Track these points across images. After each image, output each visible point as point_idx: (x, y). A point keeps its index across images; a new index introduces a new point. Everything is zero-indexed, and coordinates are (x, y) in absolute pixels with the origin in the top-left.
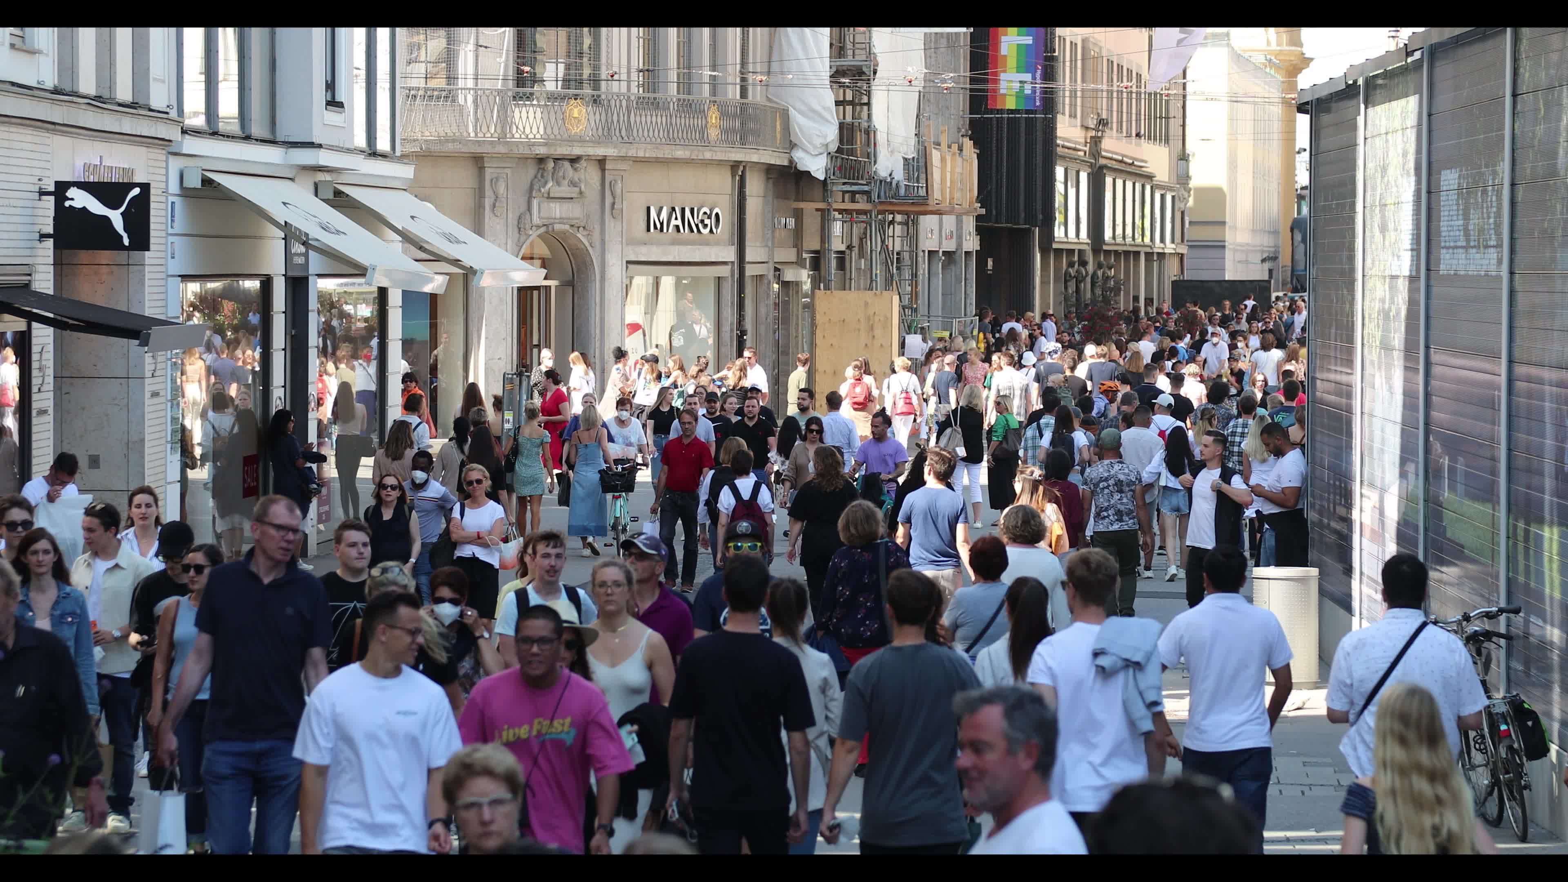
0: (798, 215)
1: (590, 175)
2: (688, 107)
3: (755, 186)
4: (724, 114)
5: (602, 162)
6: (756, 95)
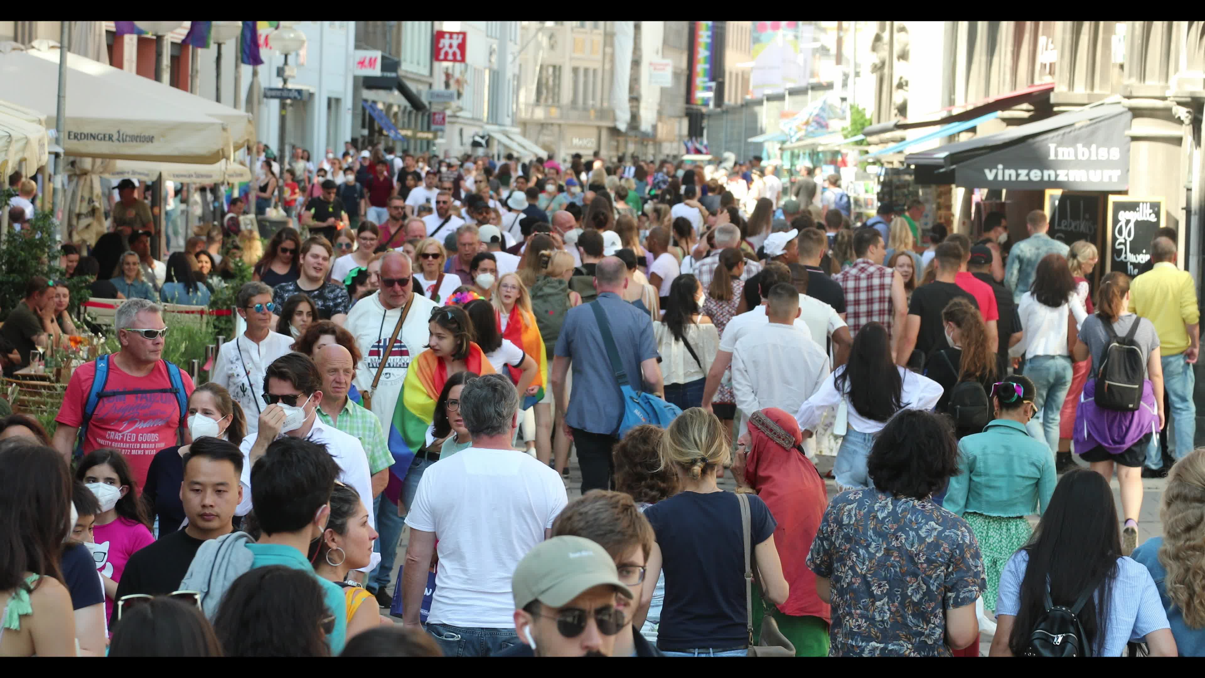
0: (618, 141)
1: (556, 129)
2: (585, 109)
3: (604, 134)
4: (596, 111)
5: (560, 125)
6: (605, 105)
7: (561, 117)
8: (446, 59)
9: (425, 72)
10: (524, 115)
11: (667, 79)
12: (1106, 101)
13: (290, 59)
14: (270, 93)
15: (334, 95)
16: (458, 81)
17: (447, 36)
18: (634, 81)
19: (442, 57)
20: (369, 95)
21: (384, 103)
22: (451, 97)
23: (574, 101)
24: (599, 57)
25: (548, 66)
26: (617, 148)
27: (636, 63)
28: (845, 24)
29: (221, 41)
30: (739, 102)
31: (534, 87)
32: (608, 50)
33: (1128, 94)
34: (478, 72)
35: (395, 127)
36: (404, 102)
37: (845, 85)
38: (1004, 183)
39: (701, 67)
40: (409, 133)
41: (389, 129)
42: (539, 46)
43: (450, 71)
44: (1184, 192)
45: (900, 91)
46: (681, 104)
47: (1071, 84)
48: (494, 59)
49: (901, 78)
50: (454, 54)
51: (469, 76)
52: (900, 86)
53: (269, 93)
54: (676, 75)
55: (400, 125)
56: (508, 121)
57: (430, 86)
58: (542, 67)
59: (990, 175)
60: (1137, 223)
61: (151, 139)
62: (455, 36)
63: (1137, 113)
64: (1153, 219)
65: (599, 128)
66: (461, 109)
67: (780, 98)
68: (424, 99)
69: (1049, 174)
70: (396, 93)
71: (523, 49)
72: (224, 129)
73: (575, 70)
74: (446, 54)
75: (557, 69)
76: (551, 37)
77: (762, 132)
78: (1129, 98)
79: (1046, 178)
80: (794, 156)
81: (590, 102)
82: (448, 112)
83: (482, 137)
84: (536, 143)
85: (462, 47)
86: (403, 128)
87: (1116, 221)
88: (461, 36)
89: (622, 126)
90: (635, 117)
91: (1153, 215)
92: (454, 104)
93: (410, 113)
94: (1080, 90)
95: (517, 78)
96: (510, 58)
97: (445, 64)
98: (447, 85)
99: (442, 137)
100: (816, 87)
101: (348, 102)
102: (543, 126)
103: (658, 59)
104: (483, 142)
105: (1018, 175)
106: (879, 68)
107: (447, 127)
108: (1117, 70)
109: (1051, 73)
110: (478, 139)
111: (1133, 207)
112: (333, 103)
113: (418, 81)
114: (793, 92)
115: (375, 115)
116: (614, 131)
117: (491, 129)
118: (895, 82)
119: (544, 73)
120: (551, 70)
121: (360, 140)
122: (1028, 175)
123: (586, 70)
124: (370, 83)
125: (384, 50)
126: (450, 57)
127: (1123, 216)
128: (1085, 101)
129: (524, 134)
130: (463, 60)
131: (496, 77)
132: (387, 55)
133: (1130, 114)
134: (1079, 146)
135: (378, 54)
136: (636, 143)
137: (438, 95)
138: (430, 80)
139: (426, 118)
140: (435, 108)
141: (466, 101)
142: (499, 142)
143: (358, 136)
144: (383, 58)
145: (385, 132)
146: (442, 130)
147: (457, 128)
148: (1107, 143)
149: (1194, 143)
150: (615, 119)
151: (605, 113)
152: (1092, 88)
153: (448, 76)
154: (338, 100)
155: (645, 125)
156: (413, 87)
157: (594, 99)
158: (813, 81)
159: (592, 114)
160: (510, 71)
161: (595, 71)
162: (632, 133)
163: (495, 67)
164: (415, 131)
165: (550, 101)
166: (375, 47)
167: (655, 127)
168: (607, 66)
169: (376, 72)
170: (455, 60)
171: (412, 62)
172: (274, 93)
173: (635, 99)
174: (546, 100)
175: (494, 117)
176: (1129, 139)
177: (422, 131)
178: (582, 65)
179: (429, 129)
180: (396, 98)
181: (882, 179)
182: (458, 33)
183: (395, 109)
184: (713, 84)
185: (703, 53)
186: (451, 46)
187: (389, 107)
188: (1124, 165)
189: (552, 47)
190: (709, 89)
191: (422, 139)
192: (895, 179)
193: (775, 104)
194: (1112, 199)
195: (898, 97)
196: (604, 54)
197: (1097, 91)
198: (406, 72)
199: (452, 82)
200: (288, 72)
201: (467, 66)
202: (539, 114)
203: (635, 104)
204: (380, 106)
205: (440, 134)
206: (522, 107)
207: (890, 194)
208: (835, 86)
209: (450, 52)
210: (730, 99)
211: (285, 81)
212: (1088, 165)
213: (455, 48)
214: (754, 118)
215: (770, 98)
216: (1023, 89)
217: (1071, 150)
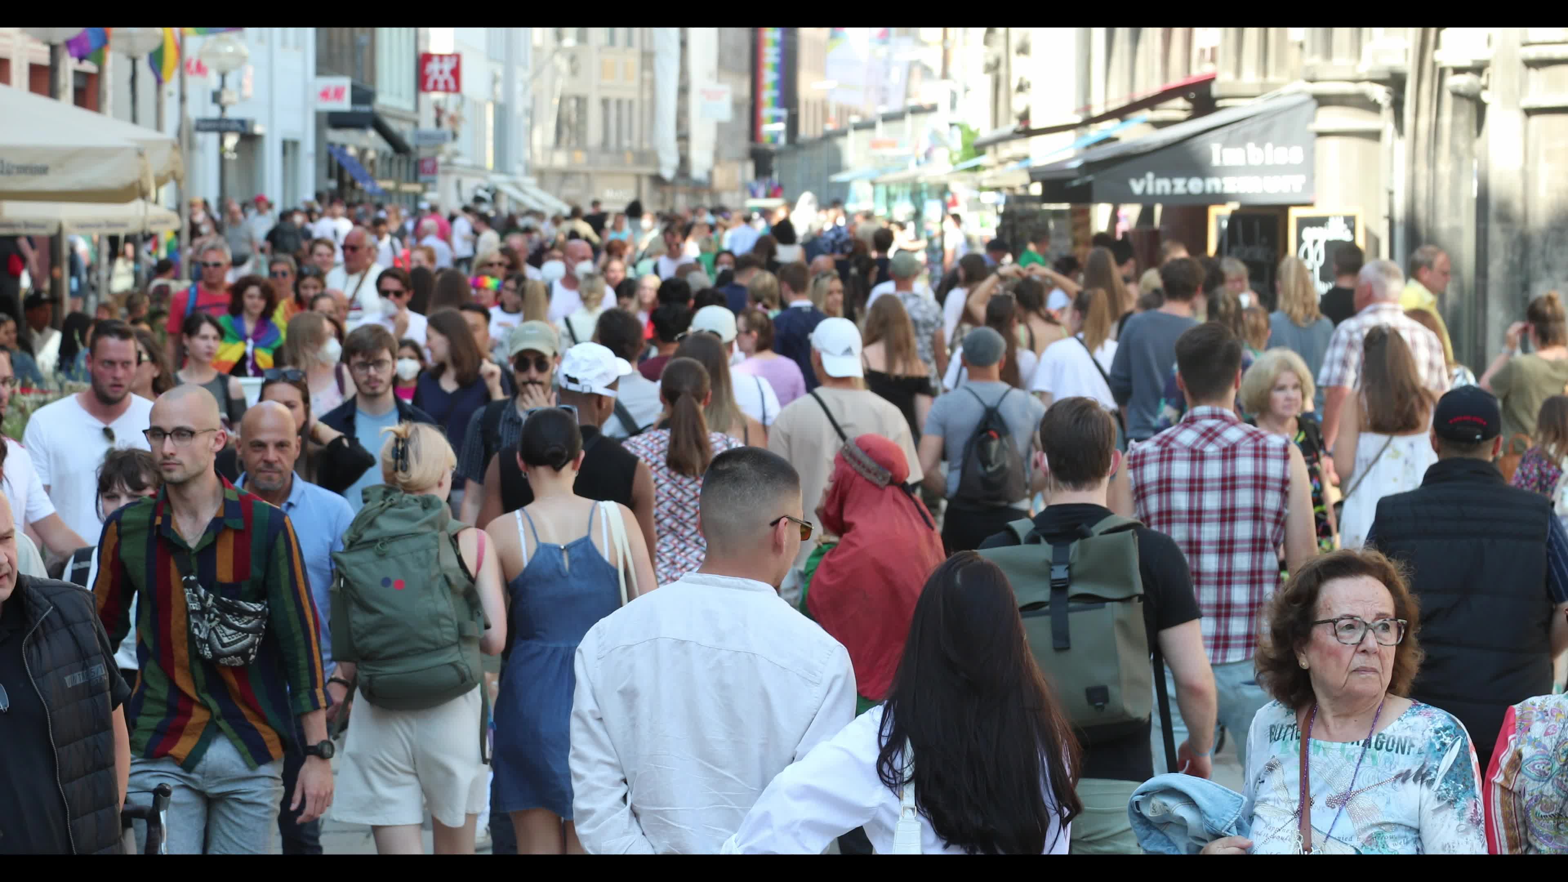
0: (663, 193)
2: (620, 151)
3: (646, 184)
4: (633, 153)
6: (646, 145)
7: (589, 163)
8: (435, 89)
9: (407, 105)
10: (540, 162)
11: (723, 110)
12: (1284, 90)
13: (230, 80)
14: (205, 125)
15: (290, 137)
16: (453, 119)
17: (436, 59)
18: (682, 115)
19: (430, 85)
20: (336, 136)
21: (357, 148)
22: (443, 138)
23: (605, 143)
24: (635, 83)
25: (570, 98)
26: (663, 202)
27: (683, 91)
28: (951, 31)
29: (135, 55)
30: (819, 133)
31: (552, 125)
32: (647, 75)
33: (1309, 76)
34: (479, 107)
35: (372, 178)
36: (384, 146)
37: (953, 106)
38: (1156, 198)
39: (769, 94)
40: (389, 185)
41: (364, 179)
42: (556, 71)
43: (442, 105)
44: (1385, 198)
45: (1021, 95)
46: (743, 144)
47: (1238, 72)
48: (499, 88)
49: (1021, 79)
50: (446, 83)
51: (466, 112)
52: (1021, 88)
53: (203, 125)
54: (736, 106)
55: (378, 174)
56: (519, 169)
57: (416, 124)
58: (562, 100)
59: (1137, 187)
60: (1329, 245)
61: (43, 170)
62: (446, 59)
63: (1322, 100)
64: (1347, 237)
65: (639, 177)
66: (457, 154)
67: (870, 126)
68: (409, 140)
69: (1213, 184)
70: (372, 134)
71: (537, 73)
72: (140, 154)
73: (605, 102)
74: (436, 82)
75: (581, 101)
76: (573, 59)
77: (847, 169)
78: (1312, 81)
79: (1209, 190)
80: (890, 198)
81: (626, 143)
82: (441, 159)
83: (487, 190)
84: (558, 196)
85: (456, 73)
86: (383, 178)
87: (1300, 242)
88: (454, 60)
89: (668, 173)
90: (684, 161)
91: (1349, 232)
92: (449, 147)
93: (391, 160)
94: (1250, 77)
95: (531, 113)
96: (519, 87)
97: (437, 96)
98: (438, 123)
99: (434, 190)
100: (917, 110)
101: (308, 146)
102: (565, 175)
103: (712, 85)
104: (487, 196)
105: (1173, 187)
106: (993, 68)
107: (440, 179)
108: (1296, 50)
109: (1213, 60)
110: (481, 193)
111: (1321, 222)
112: (289, 147)
113: (400, 118)
114: (887, 118)
115: (344, 162)
116: (658, 180)
117: (499, 180)
118: (1014, 85)
119: (565, 108)
120: (573, 103)
121: (327, 194)
122: (1186, 185)
123: (619, 102)
124: (337, 121)
125: (353, 77)
126: (441, 85)
127: (1309, 233)
128: (1257, 91)
129: (542, 185)
130: (458, 89)
131: (502, 113)
132: (358, 83)
133: (1313, 104)
134: (1251, 146)
135: (345, 83)
136: (687, 193)
137: (428, 137)
138: (415, 117)
139: (412, 168)
140: (424, 153)
141: (464, 143)
142: (510, 197)
143: (323, 188)
144: (354, 88)
145: (359, 185)
146: (433, 182)
147: (452, 180)
148: (1286, 141)
149: (1396, 133)
150: (658, 164)
151: (647, 156)
152: (1265, 73)
153: (439, 111)
154: (295, 144)
155: (698, 172)
156: (394, 126)
157: (630, 137)
158: (912, 102)
159: (629, 158)
160: (520, 105)
161: (631, 103)
162: (681, 182)
163: (501, 99)
164: (398, 184)
165: (573, 143)
166: (341, 72)
167: (710, 174)
168: (647, 96)
169: (345, 105)
170: (447, 90)
171: (391, 93)
172: (209, 125)
173: (683, 137)
174: (569, 142)
175: (501, 165)
176: (1313, 136)
177: (408, 181)
178: (613, 95)
179: (416, 180)
180: (371, 140)
181: (1001, 209)
182: (450, 56)
183: (371, 155)
184: (783, 113)
185: (769, 76)
186: (441, 72)
187: (363, 152)
188: (1309, 168)
189: (574, 72)
190: (777, 119)
191: (407, 194)
192: (1018, 208)
193: (864, 134)
194: (1294, 214)
195: (1019, 103)
196: (642, 80)
197: (1272, 78)
198: (384, 106)
199: (445, 120)
200: (226, 98)
201: (463, 99)
202: (560, 160)
203: (683, 143)
204: (351, 151)
205: (430, 186)
206: (537, 150)
207: (1013, 228)
208: (940, 108)
209: (441, 80)
210: (806, 130)
211: (223, 109)
212: (1263, 170)
213: (447, 75)
214: (837, 154)
215: (857, 127)
216: (1177, 80)
217: (1240, 151)
